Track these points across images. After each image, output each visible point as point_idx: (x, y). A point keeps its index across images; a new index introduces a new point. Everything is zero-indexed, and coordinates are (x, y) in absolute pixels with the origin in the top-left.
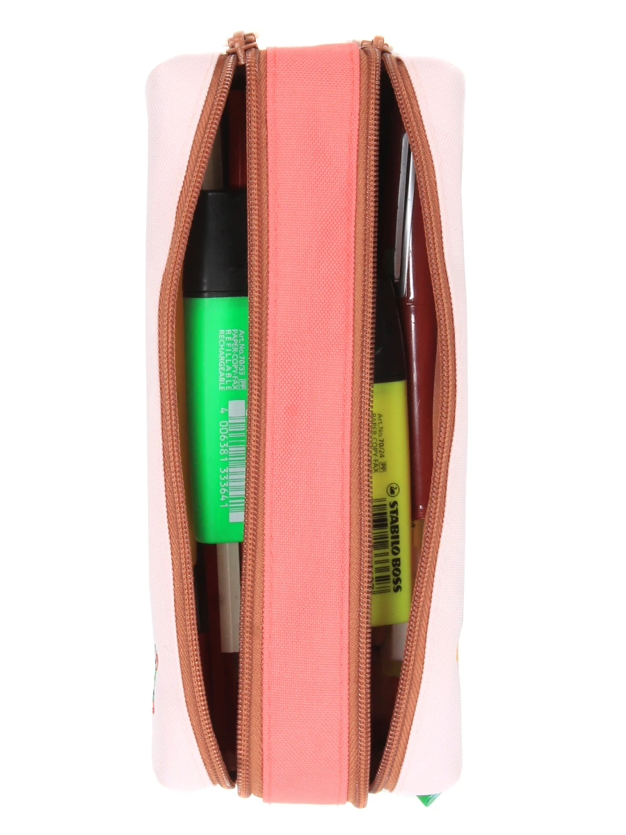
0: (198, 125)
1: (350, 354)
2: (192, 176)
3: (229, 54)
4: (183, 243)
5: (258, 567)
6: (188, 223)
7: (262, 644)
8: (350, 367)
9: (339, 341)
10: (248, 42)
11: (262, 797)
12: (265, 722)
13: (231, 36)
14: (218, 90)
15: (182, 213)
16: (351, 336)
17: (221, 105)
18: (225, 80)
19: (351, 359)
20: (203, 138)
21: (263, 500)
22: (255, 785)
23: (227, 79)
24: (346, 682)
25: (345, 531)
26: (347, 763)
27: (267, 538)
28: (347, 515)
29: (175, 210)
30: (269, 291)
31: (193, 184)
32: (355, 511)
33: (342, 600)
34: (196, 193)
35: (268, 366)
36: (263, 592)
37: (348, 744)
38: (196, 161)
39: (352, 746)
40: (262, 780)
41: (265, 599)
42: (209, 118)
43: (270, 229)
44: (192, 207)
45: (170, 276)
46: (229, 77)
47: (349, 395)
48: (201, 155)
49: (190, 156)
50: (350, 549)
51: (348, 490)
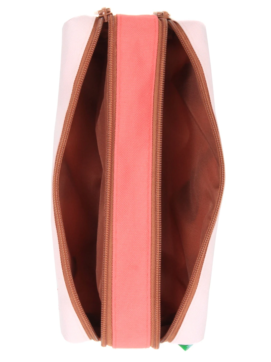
0: (86, 48)
1: (151, 150)
2: (82, 70)
3: (100, 17)
4: (76, 100)
5: (110, 245)
6: (79, 91)
7: (112, 280)
8: (151, 155)
9: (146, 144)
10: (108, 11)
11: (112, 346)
12: (113, 315)
13: (100, 9)
14: (95, 33)
15: (76, 86)
16: (151, 141)
17: (96, 40)
18: (98, 29)
19: (152, 152)
20: (87, 53)
21: (113, 215)
22: (109, 341)
23: (99, 28)
24: (149, 297)
25: (149, 229)
26: (150, 332)
27: (114, 231)
28: (150, 222)
29: (73, 84)
30: (116, 121)
31: (82, 73)
32: (153, 220)
33: (147, 260)
34: (83, 77)
35: (115, 155)
36: (112, 256)
37: (150, 324)
38: (84, 64)
39: (152, 325)
40: (112, 339)
41: (113, 260)
42: (91, 45)
43: (117, 93)
44: (81, 84)
45: (70, 114)
46: (100, 28)
47: (151, 168)
48: (86, 61)
49: (81, 61)
50: (151, 237)
51: (151, 211)
